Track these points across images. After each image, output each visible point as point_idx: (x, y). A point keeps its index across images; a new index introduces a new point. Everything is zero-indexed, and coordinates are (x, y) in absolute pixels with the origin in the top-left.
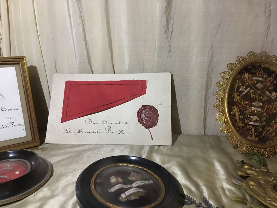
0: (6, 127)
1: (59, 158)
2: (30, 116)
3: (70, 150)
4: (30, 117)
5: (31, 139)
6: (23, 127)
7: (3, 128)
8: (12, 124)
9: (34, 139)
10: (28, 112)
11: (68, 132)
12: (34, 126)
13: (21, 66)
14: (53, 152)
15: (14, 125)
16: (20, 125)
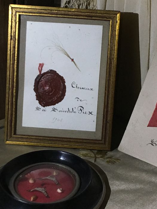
0: (72, 111)
1: (123, 186)
2: (106, 104)
3: (146, 176)
4: (106, 106)
5: (100, 139)
6: (94, 117)
7: (68, 111)
8: (81, 110)
9: (103, 139)
10: (105, 98)
11: (154, 144)
12: (108, 121)
13: (112, 26)
14: (121, 171)
15: (82, 112)
16: (91, 113)
